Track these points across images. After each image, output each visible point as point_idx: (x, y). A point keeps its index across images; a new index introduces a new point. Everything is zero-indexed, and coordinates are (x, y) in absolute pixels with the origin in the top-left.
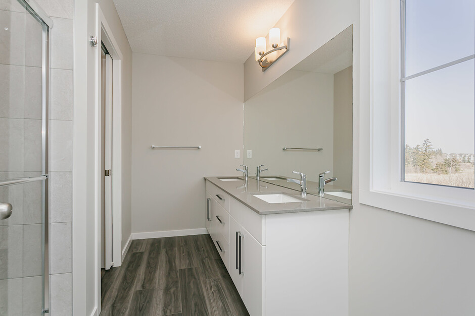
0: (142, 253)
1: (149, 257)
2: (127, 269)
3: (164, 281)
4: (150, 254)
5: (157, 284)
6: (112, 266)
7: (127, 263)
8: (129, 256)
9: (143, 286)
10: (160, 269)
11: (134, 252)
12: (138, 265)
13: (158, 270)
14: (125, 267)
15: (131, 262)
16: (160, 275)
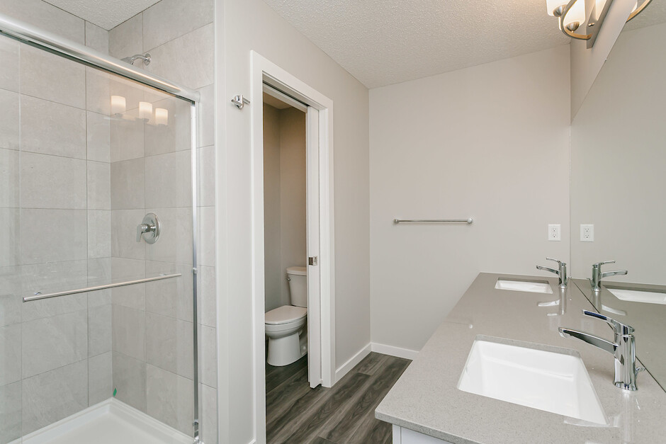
0: (367, 377)
1: (371, 388)
2: (333, 397)
3: (360, 438)
4: (376, 382)
5: (348, 439)
6: (320, 385)
7: (341, 385)
8: (350, 376)
9: (330, 434)
10: (369, 415)
11: (360, 372)
12: (349, 396)
13: (367, 415)
14: (335, 391)
15: (345, 387)
16: (364, 425)
